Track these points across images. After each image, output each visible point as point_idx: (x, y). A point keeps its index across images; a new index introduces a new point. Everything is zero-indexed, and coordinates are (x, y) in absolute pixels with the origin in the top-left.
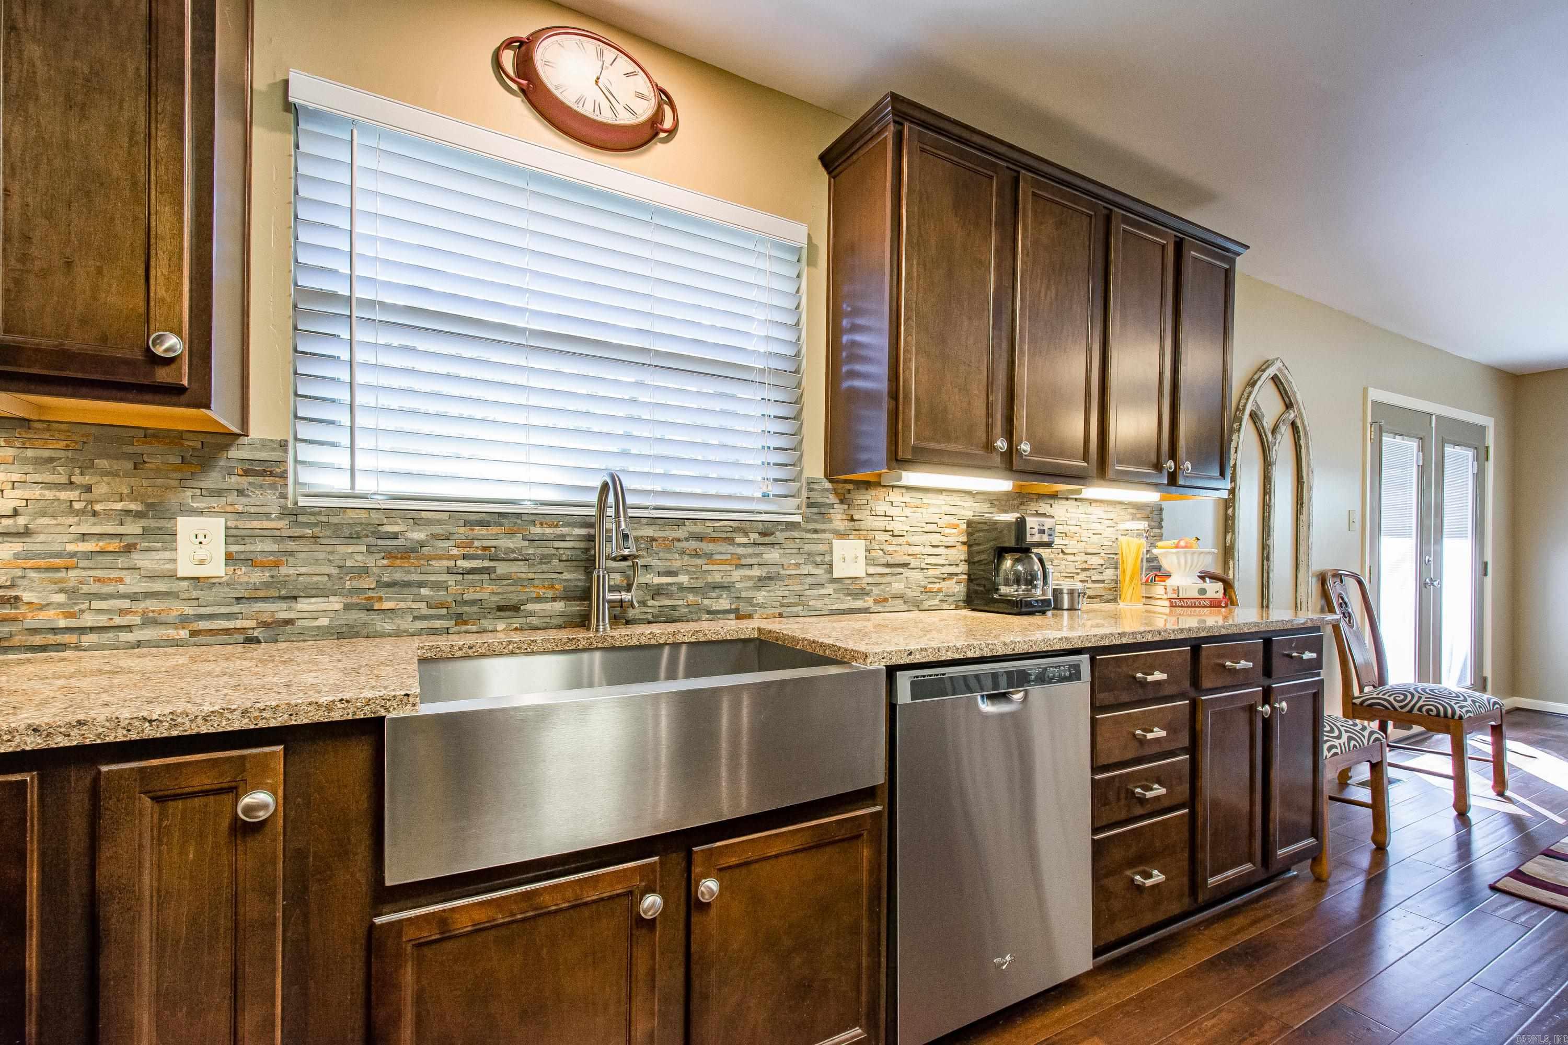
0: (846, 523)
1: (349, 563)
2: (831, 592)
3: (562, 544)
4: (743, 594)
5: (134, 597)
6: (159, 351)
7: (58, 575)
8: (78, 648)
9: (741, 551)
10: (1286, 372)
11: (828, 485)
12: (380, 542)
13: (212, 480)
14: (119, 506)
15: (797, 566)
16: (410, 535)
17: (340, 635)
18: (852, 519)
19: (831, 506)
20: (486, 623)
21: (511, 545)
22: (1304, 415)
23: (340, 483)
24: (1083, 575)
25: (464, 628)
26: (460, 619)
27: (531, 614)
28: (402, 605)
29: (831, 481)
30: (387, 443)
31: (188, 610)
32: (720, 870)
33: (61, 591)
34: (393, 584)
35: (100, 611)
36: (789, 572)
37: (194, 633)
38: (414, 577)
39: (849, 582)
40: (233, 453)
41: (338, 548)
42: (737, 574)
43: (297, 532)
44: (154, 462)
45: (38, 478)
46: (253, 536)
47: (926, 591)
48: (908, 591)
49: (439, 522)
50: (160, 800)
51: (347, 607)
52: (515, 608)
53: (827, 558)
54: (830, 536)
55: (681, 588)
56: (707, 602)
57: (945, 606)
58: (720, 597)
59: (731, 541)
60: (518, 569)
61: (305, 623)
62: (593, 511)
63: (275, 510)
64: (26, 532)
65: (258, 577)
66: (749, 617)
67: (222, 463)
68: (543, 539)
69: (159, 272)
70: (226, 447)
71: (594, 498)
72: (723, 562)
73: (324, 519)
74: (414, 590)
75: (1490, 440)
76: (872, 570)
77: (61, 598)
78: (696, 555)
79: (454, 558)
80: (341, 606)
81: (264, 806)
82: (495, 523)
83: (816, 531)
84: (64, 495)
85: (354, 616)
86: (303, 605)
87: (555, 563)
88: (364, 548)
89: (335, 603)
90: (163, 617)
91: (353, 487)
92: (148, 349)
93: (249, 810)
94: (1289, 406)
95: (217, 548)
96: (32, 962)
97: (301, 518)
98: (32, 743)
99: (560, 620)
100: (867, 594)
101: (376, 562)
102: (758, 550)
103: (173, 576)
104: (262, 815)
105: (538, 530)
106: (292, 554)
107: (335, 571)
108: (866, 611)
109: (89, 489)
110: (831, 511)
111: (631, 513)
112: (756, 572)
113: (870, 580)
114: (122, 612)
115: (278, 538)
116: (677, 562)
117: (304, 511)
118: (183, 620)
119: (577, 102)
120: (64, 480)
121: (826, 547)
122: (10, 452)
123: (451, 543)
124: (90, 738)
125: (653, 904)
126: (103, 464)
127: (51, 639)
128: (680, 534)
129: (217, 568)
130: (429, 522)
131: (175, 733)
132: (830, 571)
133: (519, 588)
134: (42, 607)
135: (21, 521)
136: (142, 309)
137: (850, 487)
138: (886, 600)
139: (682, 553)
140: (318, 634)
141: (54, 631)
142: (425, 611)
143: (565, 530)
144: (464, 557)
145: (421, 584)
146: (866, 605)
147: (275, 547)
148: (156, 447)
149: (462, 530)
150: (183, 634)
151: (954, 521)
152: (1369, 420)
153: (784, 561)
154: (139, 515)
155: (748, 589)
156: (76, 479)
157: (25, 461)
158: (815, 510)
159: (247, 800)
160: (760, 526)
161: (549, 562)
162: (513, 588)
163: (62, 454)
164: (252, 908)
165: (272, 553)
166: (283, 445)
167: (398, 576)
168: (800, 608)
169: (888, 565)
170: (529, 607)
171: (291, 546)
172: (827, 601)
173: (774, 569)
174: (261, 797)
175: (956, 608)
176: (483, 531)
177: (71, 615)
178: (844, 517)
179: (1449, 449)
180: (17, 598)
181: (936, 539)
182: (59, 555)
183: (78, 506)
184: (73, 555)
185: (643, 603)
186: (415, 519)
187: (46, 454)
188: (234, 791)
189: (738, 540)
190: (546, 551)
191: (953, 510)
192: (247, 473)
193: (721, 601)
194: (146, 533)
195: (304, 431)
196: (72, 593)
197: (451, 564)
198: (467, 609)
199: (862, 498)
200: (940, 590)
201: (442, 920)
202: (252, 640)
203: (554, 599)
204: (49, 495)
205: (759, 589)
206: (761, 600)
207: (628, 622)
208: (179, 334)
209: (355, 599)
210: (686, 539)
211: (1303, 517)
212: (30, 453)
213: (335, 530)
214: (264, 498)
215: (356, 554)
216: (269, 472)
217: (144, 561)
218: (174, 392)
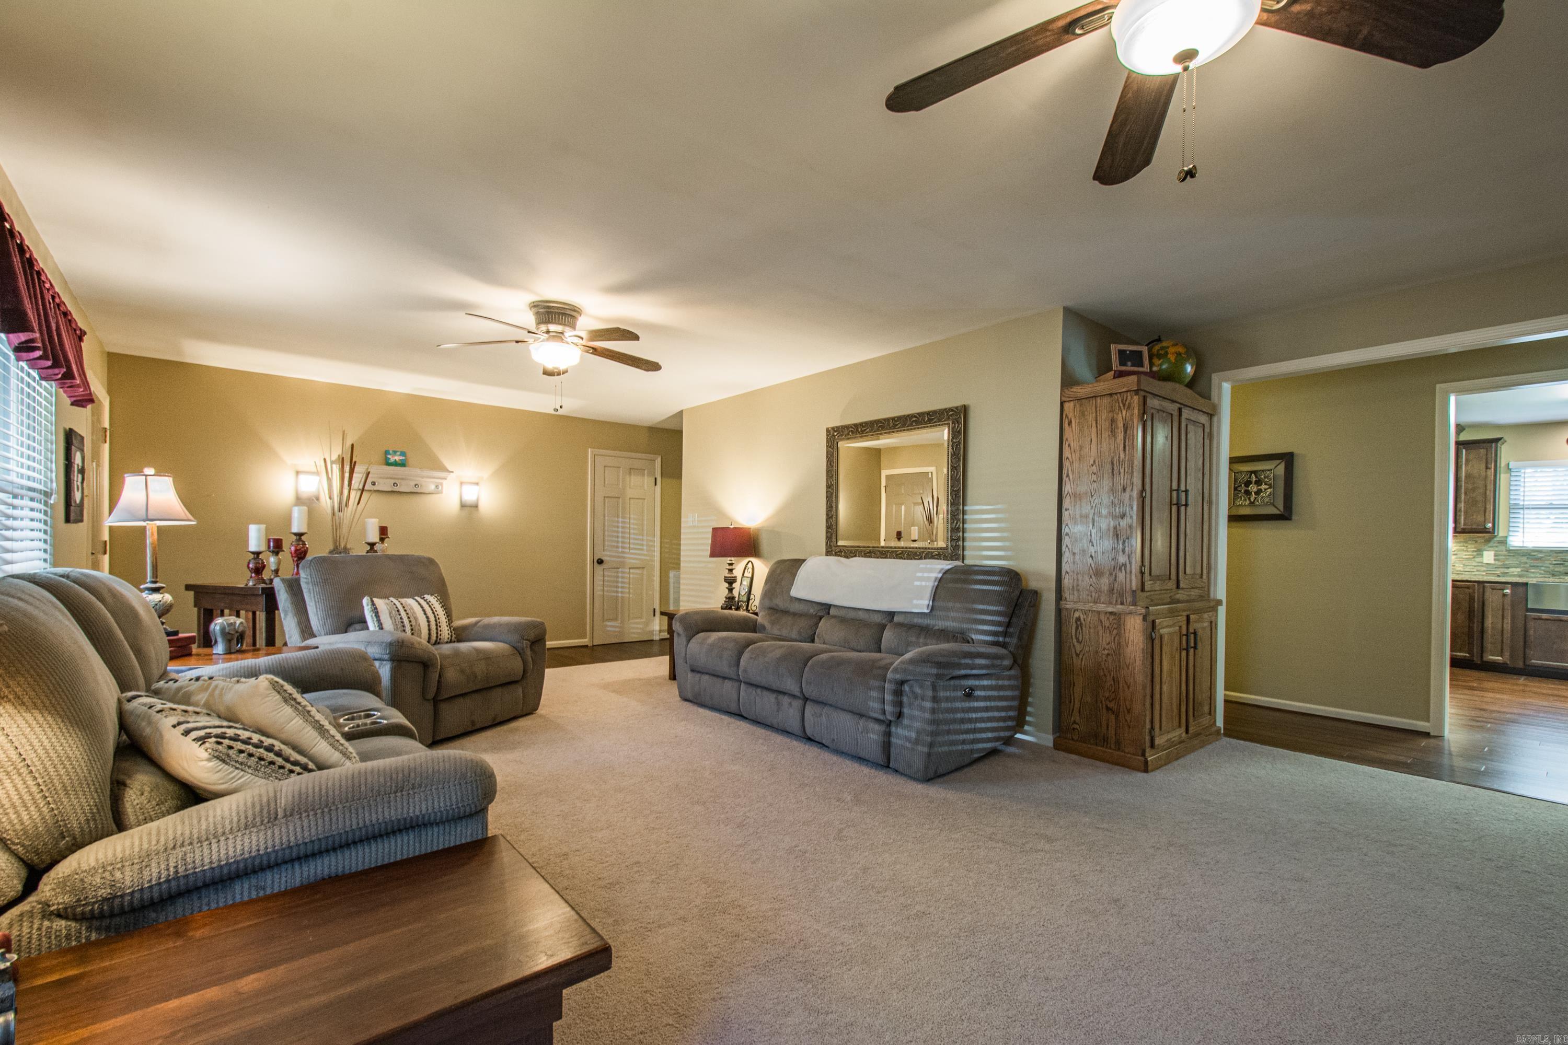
1: (1522, 561)
5: (1475, 566)
6: (1488, 526)
7: (1461, 562)
12: (1531, 557)
13: (1491, 544)
14: (1472, 549)
16: (1539, 555)
17: (1519, 576)
23: (1520, 544)
28: (1536, 571)
30: (1531, 535)
31: (1486, 567)
33: (1462, 564)
34: (1534, 566)
35: (1468, 568)
37: (1486, 574)
38: (1540, 565)
40: (1495, 540)
41: (1519, 558)
43: (1510, 553)
44: (1480, 543)
45: (1458, 545)
46: (1500, 555)
49: (1548, 553)
50: (1492, 590)
51: (1521, 571)
61: (1512, 574)
63: (1505, 550)
65: (1500, 563)
67: (1493, 542)
69: (1487, 514)
70: (1493, 539)
73: (1516, 552)
74: (1540, 568)
77: (1462, 566)
79: (1552, 561)
85: (1523, 573)
86: (1511, 570)
88: (1527, 558)
89: (1519, 570)
90: (1480, 570)
91: (1524, 545)
92: (1486, 526)
93: (1505, 593)
95: (1493, 557)
98: (1477, 580)
101: (1529, 561)
103: (1482, 563)
104: (1508, 594)
107: (1518, 563)
114: (1473, 568)
115: (1505, 555)
117: (1512, 550)
118: (1484, 571)
120: (1462, 545)
123: (1551, 557)
126: (1470, 542)
129: (1492, 561)
130: (1545, 553)
131: (1496, 581)
136: (1485, 520)
140: (1514, 575)
141: (1460, 571)
142: (1543, 573)
144: (1555, 561)
145: (1542, 567)
147: (1504, 557)
149: (1554, 554)
150: (1484, 574)
154: (1478, 551)
156: (1465, 545)
157: (1456, 542)
159: (1505, 591)
163: (1462, 541)
164: (1506, 607)
165: (1503, 559)
166: (1506, 537)
167: (1536, 564)
171: (1507, 557)
174: (1507, 591)
177: (1464, 568)
182: (1462, 558)
184: (1467, 558)
186: (1541, 552)
187: (1459, 541)
188: (1503, 590)
192: (1498, 544)
194: (1478, 555)
195: (1511, 534)
196: (1464, 565)
198: (1555, 573)
201: (1540, 615)
202: (1499, 576)
204: (1465, 548)
208: (1491, 523)
209: (1524, 569)
213: (1519, 554)
214: (1502, 548)
215: (1524, 559)
216: (1504, 542)
217: (1477, 560)
218: (1489, 532)
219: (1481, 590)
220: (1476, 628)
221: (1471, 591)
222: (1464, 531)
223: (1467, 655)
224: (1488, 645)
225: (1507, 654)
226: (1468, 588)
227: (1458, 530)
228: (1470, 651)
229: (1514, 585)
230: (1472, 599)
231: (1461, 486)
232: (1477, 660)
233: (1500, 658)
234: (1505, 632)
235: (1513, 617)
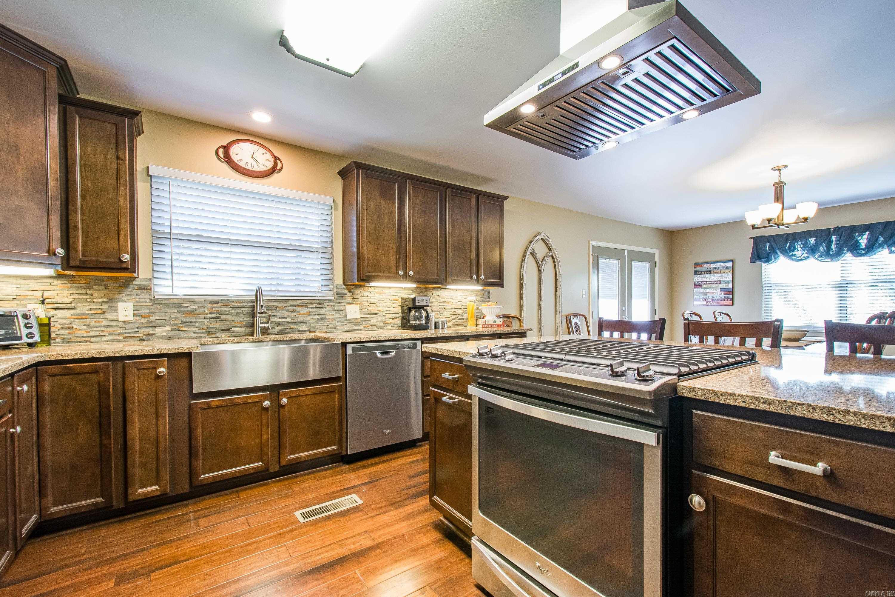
0: (352, 300)
1: (172, 316)
2: (346, 323)
3: (244, 309)
4: (312, 325)
5: (106, 327)
6: (123, 259)
7: (83, 320)
8: (90, 342)
9: (310, 310)
10: (547, 237)
11: (344, 287)
12: (182, 309)
13: (128, 291)
14: (101, 300)
15: (333, 315)
16: (191, 307)
17: (170, 338)
18: (354, 298)
19: (346, 294)
20: (218, 335)
21: (226, 309)
22: (556, 253)
23: (168, 291)
24: (454, 317)
25: (210, 336)
26: (209, 333)
27: (233, 332)
28: (190, 329)
29: (345, 285)
30: (183, 278)
31: (122, 330)
32: (289, 397)
33: (85, 325)
34: (187, 322)
35: (96, 331)
36: (329, 317)
37: (124, 338)
38: (194, 320)
39: (354, 320)
40: (134, 283)
41: (169, 311)
42: (309, 318)
43: (155, 306)
44: (111, 286)
45: (77, 292)
46: (142, 308)
47: (385, 323)
48: (377, 323)
49: (201, 302)
50: (138, 369)
51: (172, 330)
52: (228, 330)
53: (344, 312)
54: (345, 304)
55: (288, 323)
56: (297, 327)
57: (393, 328)
58: (303, 326)
59: (307, 307)
60: (229, 317)
61: (159, 335)
62: (254, 298)
63: (148, 300)
64: (74, 308)
65: (143, 320)
66: (314, 332)
67: (131, 286)
68: (237, 307)
69: (122, 238)
70: (132, 281)
71: (254, 293)
72: (304, 314)
73: (164, 302)
74: (194, 324)
75: (657, 259)
76: (362, 316)
77: (85, 327)
78: (293, 311)
79: (207, 314)
80: (169, 329)
81: (163, 372)
82: (220, 302)
83: (340, 303)
84: (85, 297)
85: (174, 332)
86: (158, 329)
87: (242, 315)
88: (177, 311)
89: (168, 328)
90: (115, 333)
91: (173, 292)
92: (120, 259)
93: (160, 372)
94: (550, 250)
95: (131, 312)
96: (111, 403)
97: (156, 302)
98: (111, 355)
99: (244, 334)
100: (361, 324)
101: (180, 315)
102: (317, 309)
103: (117, 321)
104: (162, 374)
105: (235, 304)
106: (154, 313)
107: (168, 319)
108: (361, 330)
109: (92, 295)
110: (345, 295)
111: (264, 298)
112: (317, 317)
113: (362, 319)
114: (102, 331)
115: (149, 308)
116: (286, 314)
117: (157, 300)
118: (121, 334)
119: (245, 165)
120: (84, 292)
121: (344, 308)
122: (69, 285)
123: (205, 309)
124: (124, 354)
125: (267, 404)
126: (96, 287)
127: (83, 339)
128: (287, 304)
129: (131, 318)
130: (198, 303)
131: (142, 354)
132: (346, 317)
133: (229, 323)
134: (80, 330)
135: (73, 305)
136: (117, 248)
137: (353, 287)
138: (369, 326)
139: (288, 311)
140: (163, 338)
141: (83, 337)
142: (197, 331)
143: (245, 304)
144: (210, 313)
145: (195, 322)
146: (360, 328)
147: (148, 311)
148: (111, 282)
149: (209, 305)
150: (121, 338)
151: (396, 298)
152: (591, 253)
153: (327, 313)
154: (106, 302)
155: (314, 322)
156: (88, 292)
157: (73, 287)
158: (339, 295)
159: (158, 370)
160: (318, 301)
161: (240, 315)
162: (227, 323)
163: (83, 285)
164: (161, 396)
165: (147, 313)
166: (151, 279)
167: (188, 320)
168: (334, 329)
169: (369, 314)
170: (233, 329)
171: (153, 311)
172: (345, 327)
173: (323, 316)
174: (162, 369)
175: (398, 329)
176: (216, 305)
177: (88, 332)
178: (351, 297)
179: (633, 263)
180: (72, 327)
181: (389, 304)
182: (84, 314)
183: (89, 300)
184: (88, 314)
185: (274, 328)
186: (193, 302)
187: (79, 285)
188: (155, 368)
189: (309, 306)
190: (238, 311)
191: (396, 294)
192: (139, 289)
193: (303, 327)
195: (156, 275)
196: (88, 326)
197: (206, 316)
198: (211, 330)
199: (357, 291)
200: (391, 323)
201: (208, 403)
202: (142, 340)
203: (241, 327)
204: (81, 297)
205: (318, 323)
206: (319, 327)
207: (268, 334)
208: (128, 254)
209: (174, 327)
210: (289, 306)
211: (558, 293)
212: (74, 285)
213: (167, 306)
214: (144, 296)
215: (174, 313)
216: (146, 288)
217: (108, 316)
218: (126, 270)
219: (119, 375)
220: (114, 446)
221: (102, 377)
222: (83, 266)
223: (100, 499)
224: (137, 472)
225: (166, 478)
226: (96, 372)
227: (72, 263)
228: (105, 492)
229: (171, 357)
230: (103, 392)
231: (75, 182)
232: (117, 503)
233: (156, 487)
234: (161, 439)
235: (172, 413)
